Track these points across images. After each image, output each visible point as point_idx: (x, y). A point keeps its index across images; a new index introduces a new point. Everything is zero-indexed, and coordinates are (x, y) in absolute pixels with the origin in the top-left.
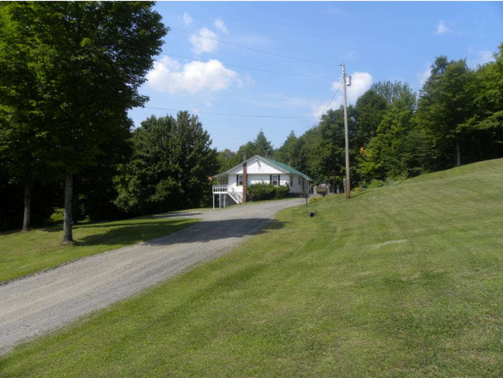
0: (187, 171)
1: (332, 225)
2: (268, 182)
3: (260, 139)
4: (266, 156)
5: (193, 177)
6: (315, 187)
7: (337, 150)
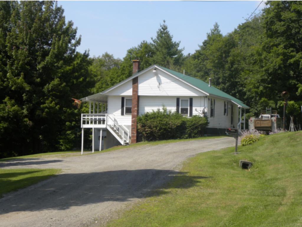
0: (37, 88)
1: (278, 184)
2: (172, 109)
3: (162, 37)
4: (172, 66)
5: (48, 99)
6: (253, 119)
7: (292, 57)
